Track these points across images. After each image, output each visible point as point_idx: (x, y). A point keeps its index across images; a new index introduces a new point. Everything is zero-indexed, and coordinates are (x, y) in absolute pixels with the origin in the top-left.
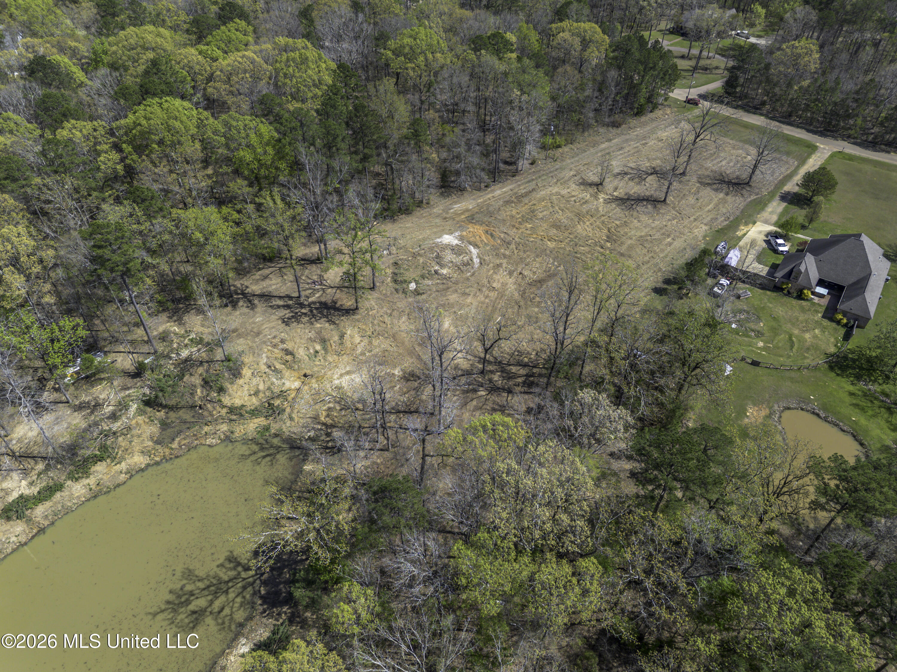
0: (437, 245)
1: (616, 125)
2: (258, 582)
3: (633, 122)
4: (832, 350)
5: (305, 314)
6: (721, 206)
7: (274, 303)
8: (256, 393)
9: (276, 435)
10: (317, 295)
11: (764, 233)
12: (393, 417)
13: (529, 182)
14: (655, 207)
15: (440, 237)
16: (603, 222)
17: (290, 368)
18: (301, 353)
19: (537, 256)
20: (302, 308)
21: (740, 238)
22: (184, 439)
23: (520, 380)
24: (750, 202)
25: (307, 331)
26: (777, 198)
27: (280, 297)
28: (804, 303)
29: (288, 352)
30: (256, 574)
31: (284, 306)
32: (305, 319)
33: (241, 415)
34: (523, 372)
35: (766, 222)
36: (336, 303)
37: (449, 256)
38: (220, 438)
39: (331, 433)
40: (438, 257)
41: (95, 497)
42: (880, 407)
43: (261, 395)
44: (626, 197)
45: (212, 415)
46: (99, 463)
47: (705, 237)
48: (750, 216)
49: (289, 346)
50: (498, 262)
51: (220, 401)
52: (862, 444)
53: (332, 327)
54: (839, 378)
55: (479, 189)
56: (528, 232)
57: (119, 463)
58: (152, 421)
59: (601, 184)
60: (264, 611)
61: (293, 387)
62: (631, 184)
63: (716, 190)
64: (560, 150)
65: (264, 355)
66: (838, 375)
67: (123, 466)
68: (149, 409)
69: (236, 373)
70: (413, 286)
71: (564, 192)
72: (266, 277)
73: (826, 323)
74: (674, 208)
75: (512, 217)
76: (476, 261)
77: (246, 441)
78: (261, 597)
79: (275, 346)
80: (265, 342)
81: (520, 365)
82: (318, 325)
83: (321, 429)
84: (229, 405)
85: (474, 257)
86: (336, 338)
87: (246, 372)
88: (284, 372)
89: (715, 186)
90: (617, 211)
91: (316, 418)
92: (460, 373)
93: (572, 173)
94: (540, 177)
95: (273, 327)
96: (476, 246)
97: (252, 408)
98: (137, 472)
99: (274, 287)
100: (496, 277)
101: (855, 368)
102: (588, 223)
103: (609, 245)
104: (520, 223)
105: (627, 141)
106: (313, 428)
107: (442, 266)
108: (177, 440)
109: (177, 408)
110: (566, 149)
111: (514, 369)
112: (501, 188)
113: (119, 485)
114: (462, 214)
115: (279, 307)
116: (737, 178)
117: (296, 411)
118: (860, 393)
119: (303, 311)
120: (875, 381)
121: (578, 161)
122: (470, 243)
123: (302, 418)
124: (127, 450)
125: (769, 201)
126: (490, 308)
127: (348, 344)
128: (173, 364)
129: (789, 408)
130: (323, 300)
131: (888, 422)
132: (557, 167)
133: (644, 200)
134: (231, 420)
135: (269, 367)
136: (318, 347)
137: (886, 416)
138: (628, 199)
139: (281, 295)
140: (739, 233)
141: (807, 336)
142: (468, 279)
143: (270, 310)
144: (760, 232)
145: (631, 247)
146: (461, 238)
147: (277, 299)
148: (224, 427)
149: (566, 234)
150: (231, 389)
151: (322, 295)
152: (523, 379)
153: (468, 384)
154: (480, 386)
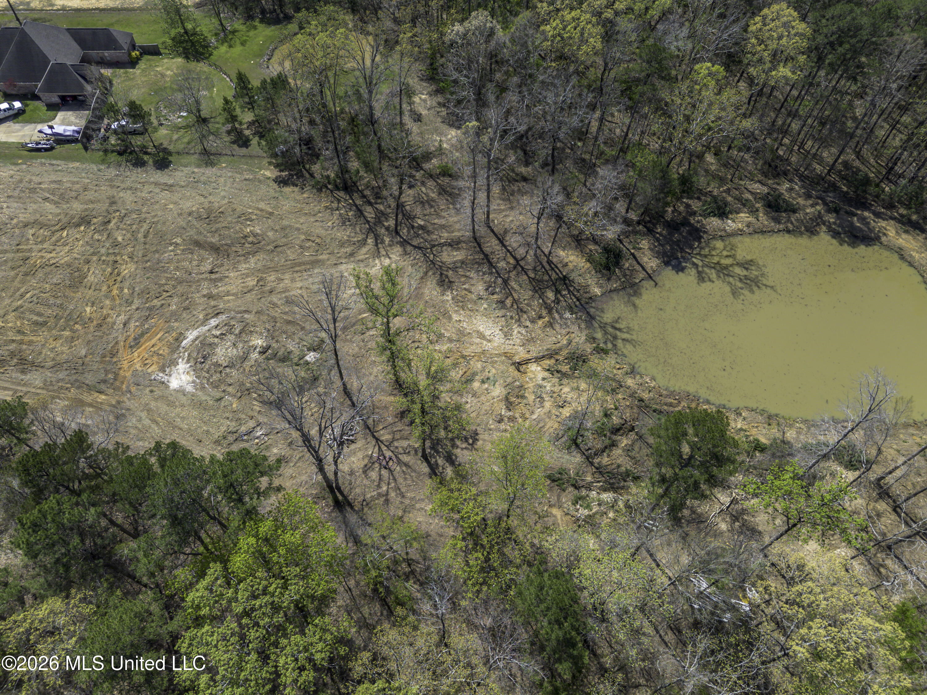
4: (179, 60)
8: (577, 388)
9: (595, 338)
12: (502, 264)
15: (180, 391)
17: (523, 387)
18: (497, 392)
29: (508, 404)
33: (607, 379)
38: (641, 376)
39: (554, 301)
42: (234, 36)
54: (215, 55)
56: (108, 303)
60: (705, 232)
61: (539, 368)
66: (211, 55)
70: (311, 357)
76: (212, 323)
78: (700, 242)
91: (551, 325)
92: (409, 248)
96: (179, 339)
101: (196, 48)
102: (49, 256)
103: (96, 220)
104: (87, 322)
106: (561, 317)
114: (92, 404)
118: (226, 44)
120: (205, 39)
131: (248, 32)
135: (541, 402)
136: (476, 385)
137: (242, 33)
141: (169, 73)
145: (90, 203)
146: (168, 365)
149: (92, 265)
153: (418, 235)
154: (413, 227)
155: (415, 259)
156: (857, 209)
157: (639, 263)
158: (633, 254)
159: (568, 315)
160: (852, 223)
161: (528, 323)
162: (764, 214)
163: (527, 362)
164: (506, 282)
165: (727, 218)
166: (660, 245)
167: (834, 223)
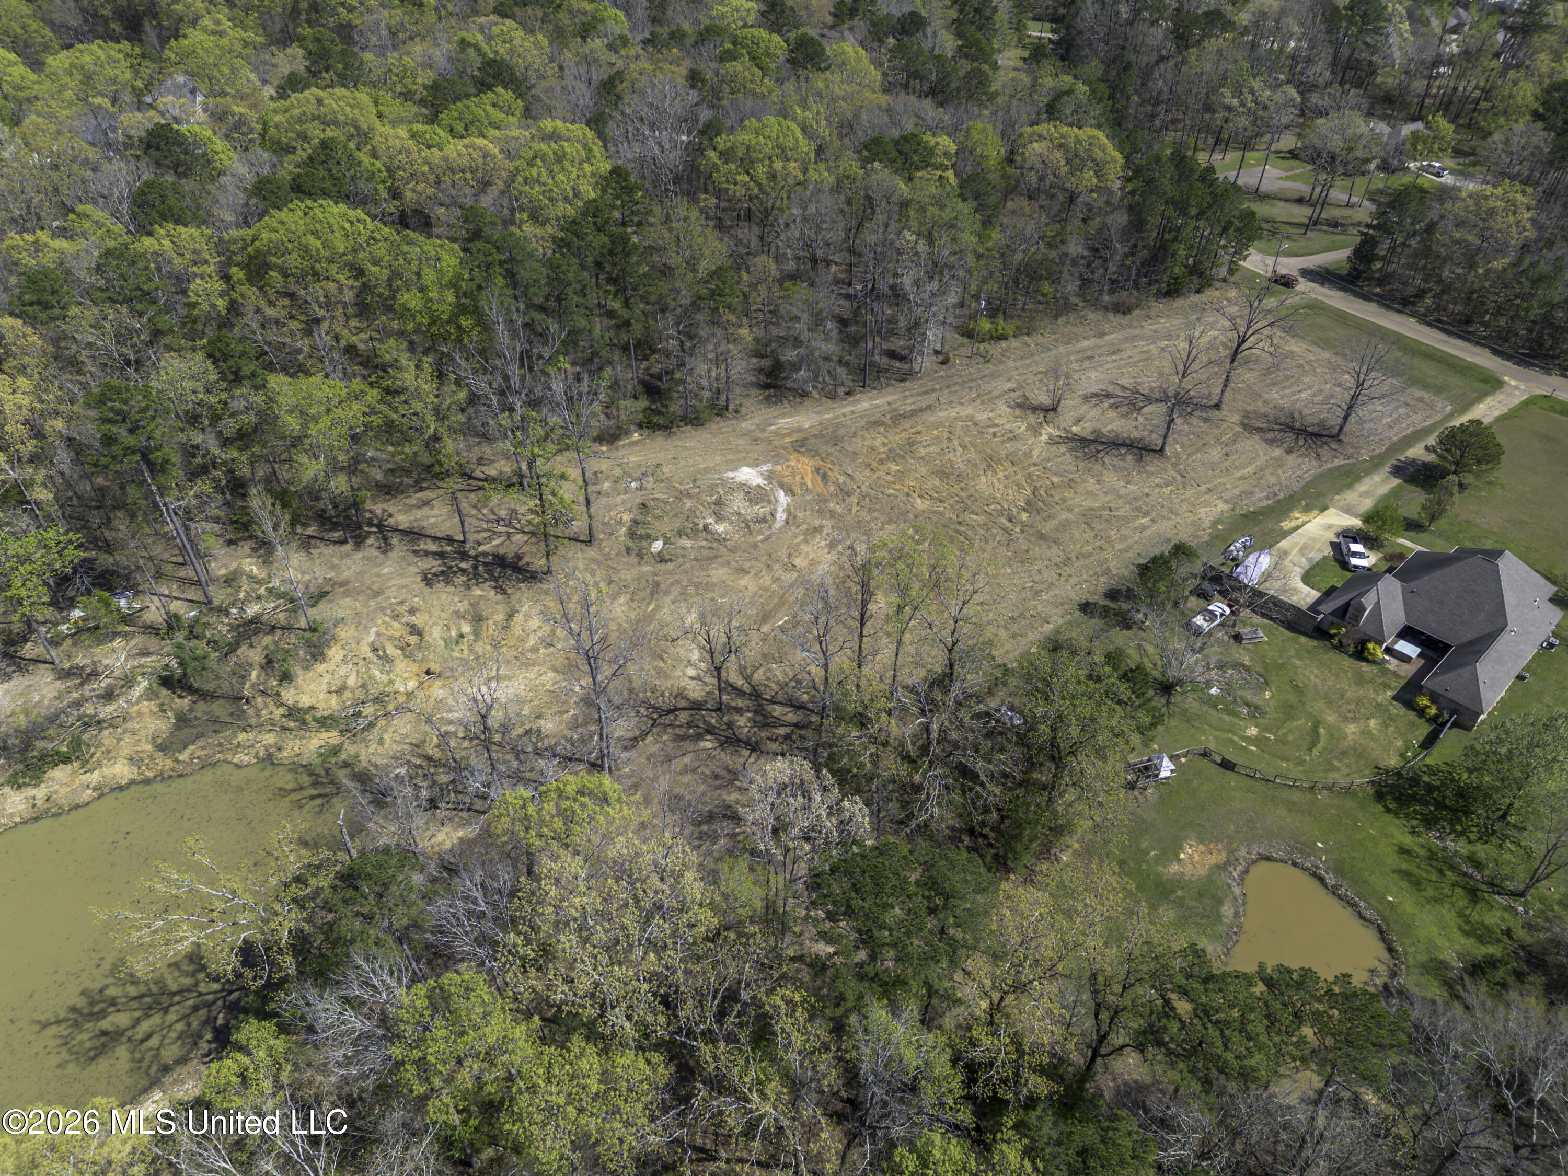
0: (724, 482)
1: (1122, 309)
2: (220, 1003)
3: (1158, 306)
4: (1393, 762)
5: (464, 571)
6: (1268, 471)
7: (422, 546)
8: (340, 691)
9: (346, 765)
10: (495, 543)
11: (1335, 530)
13: (926, 393)
14: (1140, 459)
15: (735, 469)
16: (1029, 476)
17: (409, 656)
18: (435, 634)
19: (890, 521)
20: (463, 560)
21: (1285, 534)
22: (203, 748)
23: (782, 731)
24: (1330, 470)
25: (456, 599)
26: (1387, 468)
27: (435, 539)
28: (1365, 667)
29: (415, 630)
30: (223, 990)
31: (435, 554)
32: (460, 579)
33: (304, 722)
34: (792, 717)
35: (1348, 510)
36: (520, 559)
37: (737, 503)
38: (257, 756)
40: (719, 503)
41: (37, 819)
42: (1454, 885)
43: (347, 694)
44: (1091, 437)
45: (259, 716)
46: (61, 766)
47: (1215, 523)
48: (1319, 495)
49: (418, 620)
50: (817, 523)
51: (278, 694)
52: (1391, 950)
53: (499, 597)
54: (1389, 817)
55: (833, 397)
56: (889, 478)
57: (91, 771)
58: (164, 711)
59: (1054, 410)
60: (209, 1053)
61: (402, 689)
62: (1112, 414)
63: (1270, 442)
64: (1004, 344)
65: (374, 629)
66: (1388, 811)
67: (94, 777)
68: (164, 692)
69: (317, 653)
70: (658, 546)
71: (982, 417)
72: (426, 503)
73: (1397, 709)
74: (1175, 465)
75: (872, 449)
76: (781, 516)
77: (295, 767)
78: (214, 1029)
79: (396, 617)
80: (382, 609)
81: (792, 706)
82: (479, 592)
83: (420, 766)
84: (290, 703)
85: (780, 509)
86: (500, 617)
87: (335, 653)
88: (397, 662)
89: (1270, 435)
90: (1065, 458)
92: (683, 703)
93: (1009, 385)
94: (948, 387)
95: (405, 586)
96: (789, 491)
97: (326, 714)
98: (112, 790)
99: (432, 520)
100: (805, 548)
101: (1427, 804)
102: (1001, 475)
103: (1024, 516)
104: (881, 462)
105: (1134, 338)
106: (408, 762)
107: (719, 518)
108: (191, 747)
109: (213, 697)
110: (1014, 343)
111: (778, 711)
112: (872, 399)
113: (77, 807)
114: (788, 435)
115: (427, 553)
116: (1321, 424)
117: (391, 730)
118: (1422, 852)
119: (464, 565)
120: (1460, 834)
121: (1028, 366)
122: (782, 486)
123: (398, 742)
124: (109, 752)
125: (1368, 472)
126: (776, 600)
127: (517, 630)
128: (229, 625)
129: (1268, 859)
130: (502, 551)
131: (1461, 915)
132: (987, 372)
133: (1124, 445)
134: (284, 729)
135: (375, 650)
136: (466, 628)
137: (1462, 903)
138: (1094, 441)
139: (439, 535)
140: (1286, 525)
141: (1351, 729)
142: (755, 546)
143: (411, 558)
144: (1330, 527)
145: (1064, 526)
146: (770, 476)
147: (429, 541)
148: (270, 739)
149: (956, 489)
150: (301, 677)
151: (502, 544)
152: (787, 730)
153: (689, 725)
154: (709, 732)
155: (663, 695)
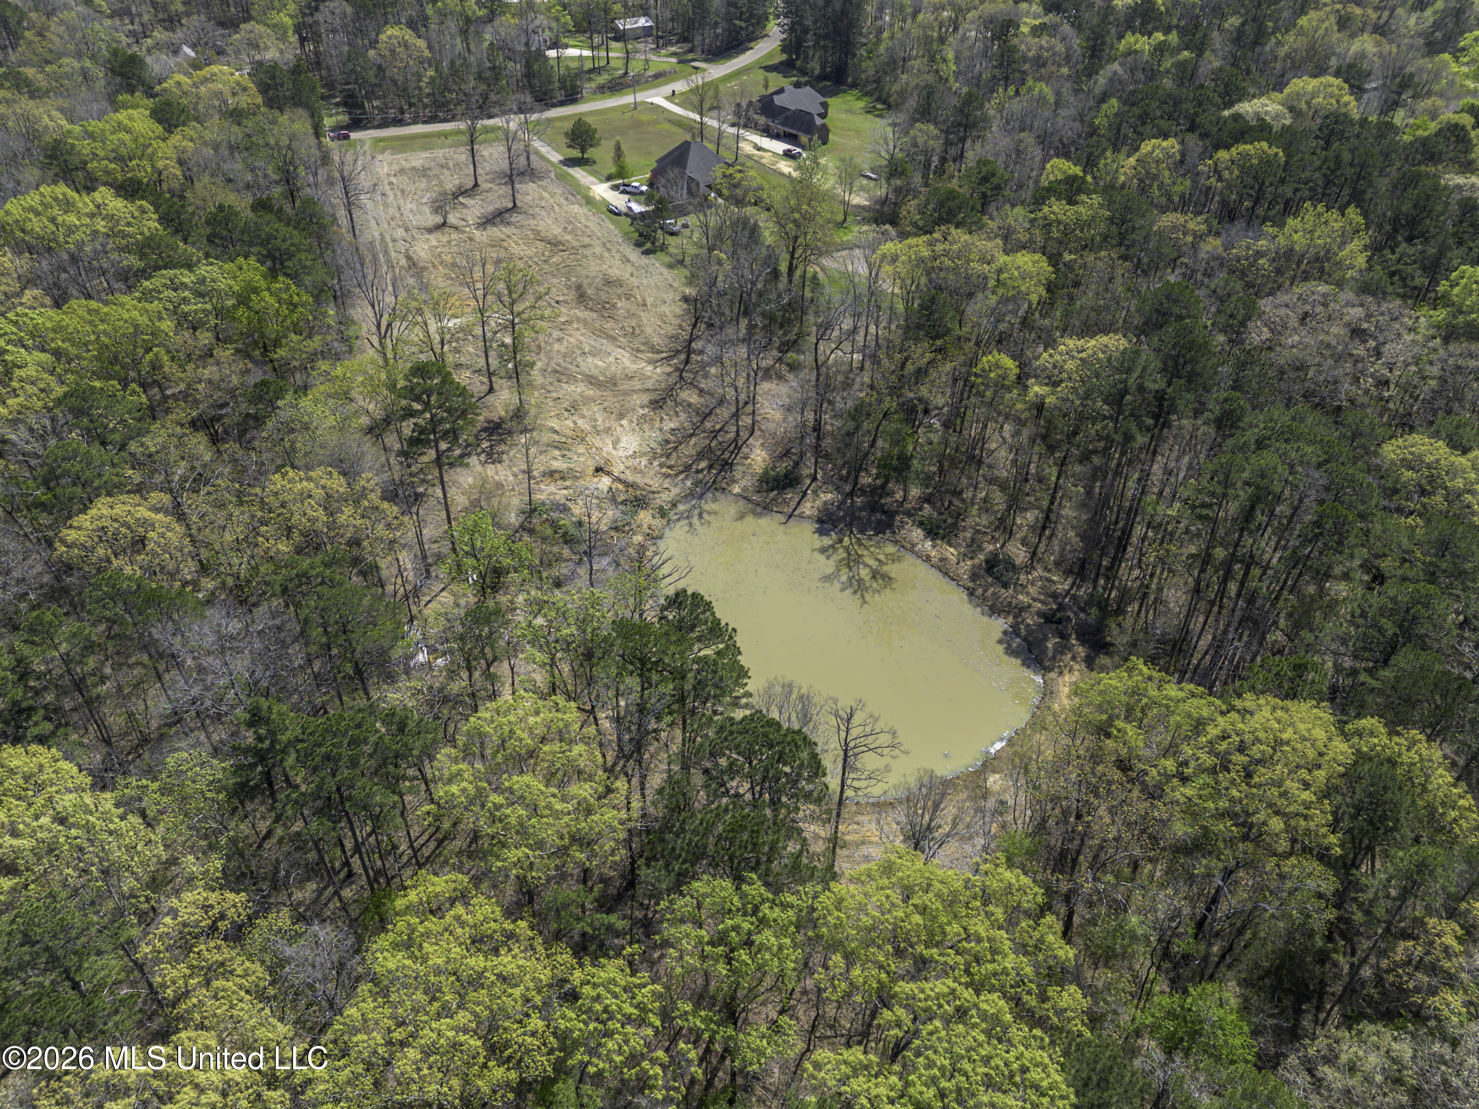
5: (492, 446)
11: (610, 190)
17: (576, 478)
18: (558, 465)
21: (602, 198)
24: (557, 178)
26: (565, 167)
32: (502, 447)
35: (594, 184)
39: (697, 469)
44: (484, 219)
47: (590, 211)
48: (578, 186)
53: (533, 433)
59: (444, 223)
61: (608, 483)
74: (530, 207)
78: (877, 534)
81: (690, 342)
82: (522, 441)
86: (554, 436)
88: (578, 483)
92: (676, 374)
93: (400, 230)
95: (496, 472)
102: (513, 246)
106: (682, 480)
119: (484, 446)
121: (379, 221)
125: (565, 171)
127: (569, 432)
133: (500, 214)
136: (557, 452)
138: (489, 220)
140: (597, 197)
143: (460, 468)
144: (606, 190)
153: (695, 374)
155: (667, 380)
156: (1077, 639)
157: (799, 503)
158: (805, 494)
159: (689, 483)
160: (1046, 639)
161: (656, 463)
162: (973, 566)
163: (608, 474)
164: (692, 435)
165: (933, 540)
166: (839, 507)
167: (1028, 625)
